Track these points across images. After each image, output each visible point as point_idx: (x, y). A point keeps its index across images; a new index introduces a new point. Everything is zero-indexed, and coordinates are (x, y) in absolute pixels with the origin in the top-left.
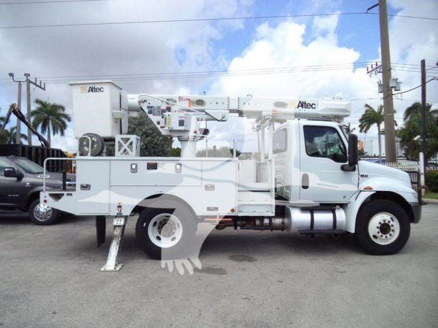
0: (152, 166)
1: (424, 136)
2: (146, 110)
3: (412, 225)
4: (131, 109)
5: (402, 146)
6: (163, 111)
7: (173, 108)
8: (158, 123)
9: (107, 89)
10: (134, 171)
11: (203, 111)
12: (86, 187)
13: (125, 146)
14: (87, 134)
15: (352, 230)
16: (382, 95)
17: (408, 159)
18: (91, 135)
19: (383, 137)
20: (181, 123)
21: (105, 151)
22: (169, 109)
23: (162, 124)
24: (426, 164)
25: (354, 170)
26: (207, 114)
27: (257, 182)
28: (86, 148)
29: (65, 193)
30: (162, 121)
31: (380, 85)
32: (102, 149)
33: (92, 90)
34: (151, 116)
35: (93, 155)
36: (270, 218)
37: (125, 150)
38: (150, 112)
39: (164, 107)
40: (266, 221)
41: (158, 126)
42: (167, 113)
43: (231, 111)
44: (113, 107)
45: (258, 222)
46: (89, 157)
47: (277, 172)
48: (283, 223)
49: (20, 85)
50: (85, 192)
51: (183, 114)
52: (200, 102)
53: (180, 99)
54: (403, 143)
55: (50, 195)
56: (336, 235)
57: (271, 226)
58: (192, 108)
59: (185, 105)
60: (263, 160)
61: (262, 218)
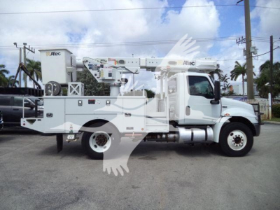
0: (92, 102)
1: (271, 83)
2: (88, 67)
3: (255, 138)
4: (78, 67)
5: (257, 90)
6: (99, 67)
7: (104, 65)
8: (96, 75)
9: (63, 53)
10: (80, 105)
11: (124, 67)
12: (50, 115)
13: (75, 89)
14: (51, 82)
15: (217, 141)
16: (245, 57)
17: (261, 97)
18: (53, 82)
19: (246, 83)
20: (110, 75)
21: (62, 92)
22: (102, 66)
23: (98, 76)
24: (272, 100)
25: (218, 103)
26: (126, 69)
27: (158, 111)
28: (50, 91)
29: (37, 119)
30: (98, 74)
31: (244, 51)
32: (60, 91)
33: (53, 54)
34: (91, 70)
35: (54, 95)
36: (166, 134)
37: (74, 92)
38: (90, 68)
39: (99, 64)
40: (164, 136)
41: (96, 77)
42: (101, 69)
43: (142, 67)
44: (67, 65)
45: (159, 137)
46: (52, 96)
47: (171, 105)
48: (174, 137)
49: (21, 50)
50: (50, 118)
51: (111, 69)
52: (122, 62)
53: (109, 60)
54: (258, 87)
55: (27, 120)
56: (207, 144)
57: (167, 139)
58: (117, 65)
59: (112, 63)
60: (162, 98)
61: (161, 134)
